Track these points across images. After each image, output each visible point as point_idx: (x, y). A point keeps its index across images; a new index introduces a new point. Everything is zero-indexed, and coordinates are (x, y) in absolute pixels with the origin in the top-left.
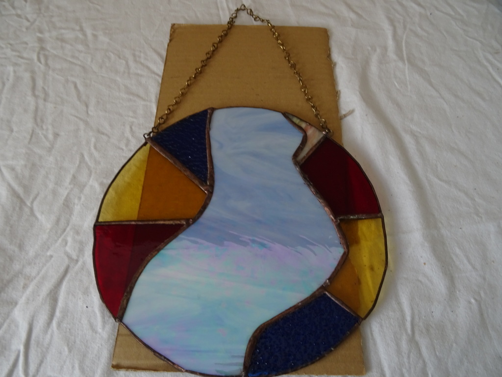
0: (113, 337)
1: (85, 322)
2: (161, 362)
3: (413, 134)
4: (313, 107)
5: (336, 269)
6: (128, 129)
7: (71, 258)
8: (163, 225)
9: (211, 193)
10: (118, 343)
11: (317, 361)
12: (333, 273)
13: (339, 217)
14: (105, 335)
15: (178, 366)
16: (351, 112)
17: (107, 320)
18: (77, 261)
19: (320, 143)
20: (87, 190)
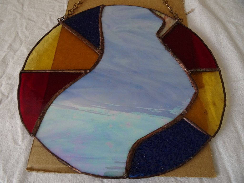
0: (29, 147)
1: (10, 137)
2: (63, 166)
3: (233, 24)
4: (168, 6)
5: (190, 103)
6: (48, 18)
7: (4, 95)
8: (69, 73)
9: (102, 54)
10: (32, 152)
11: (181, 166)
12: (189, 105)
13: (191, 70)
14: (24, 146)
15: (76, 169)
16: (193, 11)
17: (26, 136)
18: (8, 97)
19: (174, 26)
20: (18, 53)
